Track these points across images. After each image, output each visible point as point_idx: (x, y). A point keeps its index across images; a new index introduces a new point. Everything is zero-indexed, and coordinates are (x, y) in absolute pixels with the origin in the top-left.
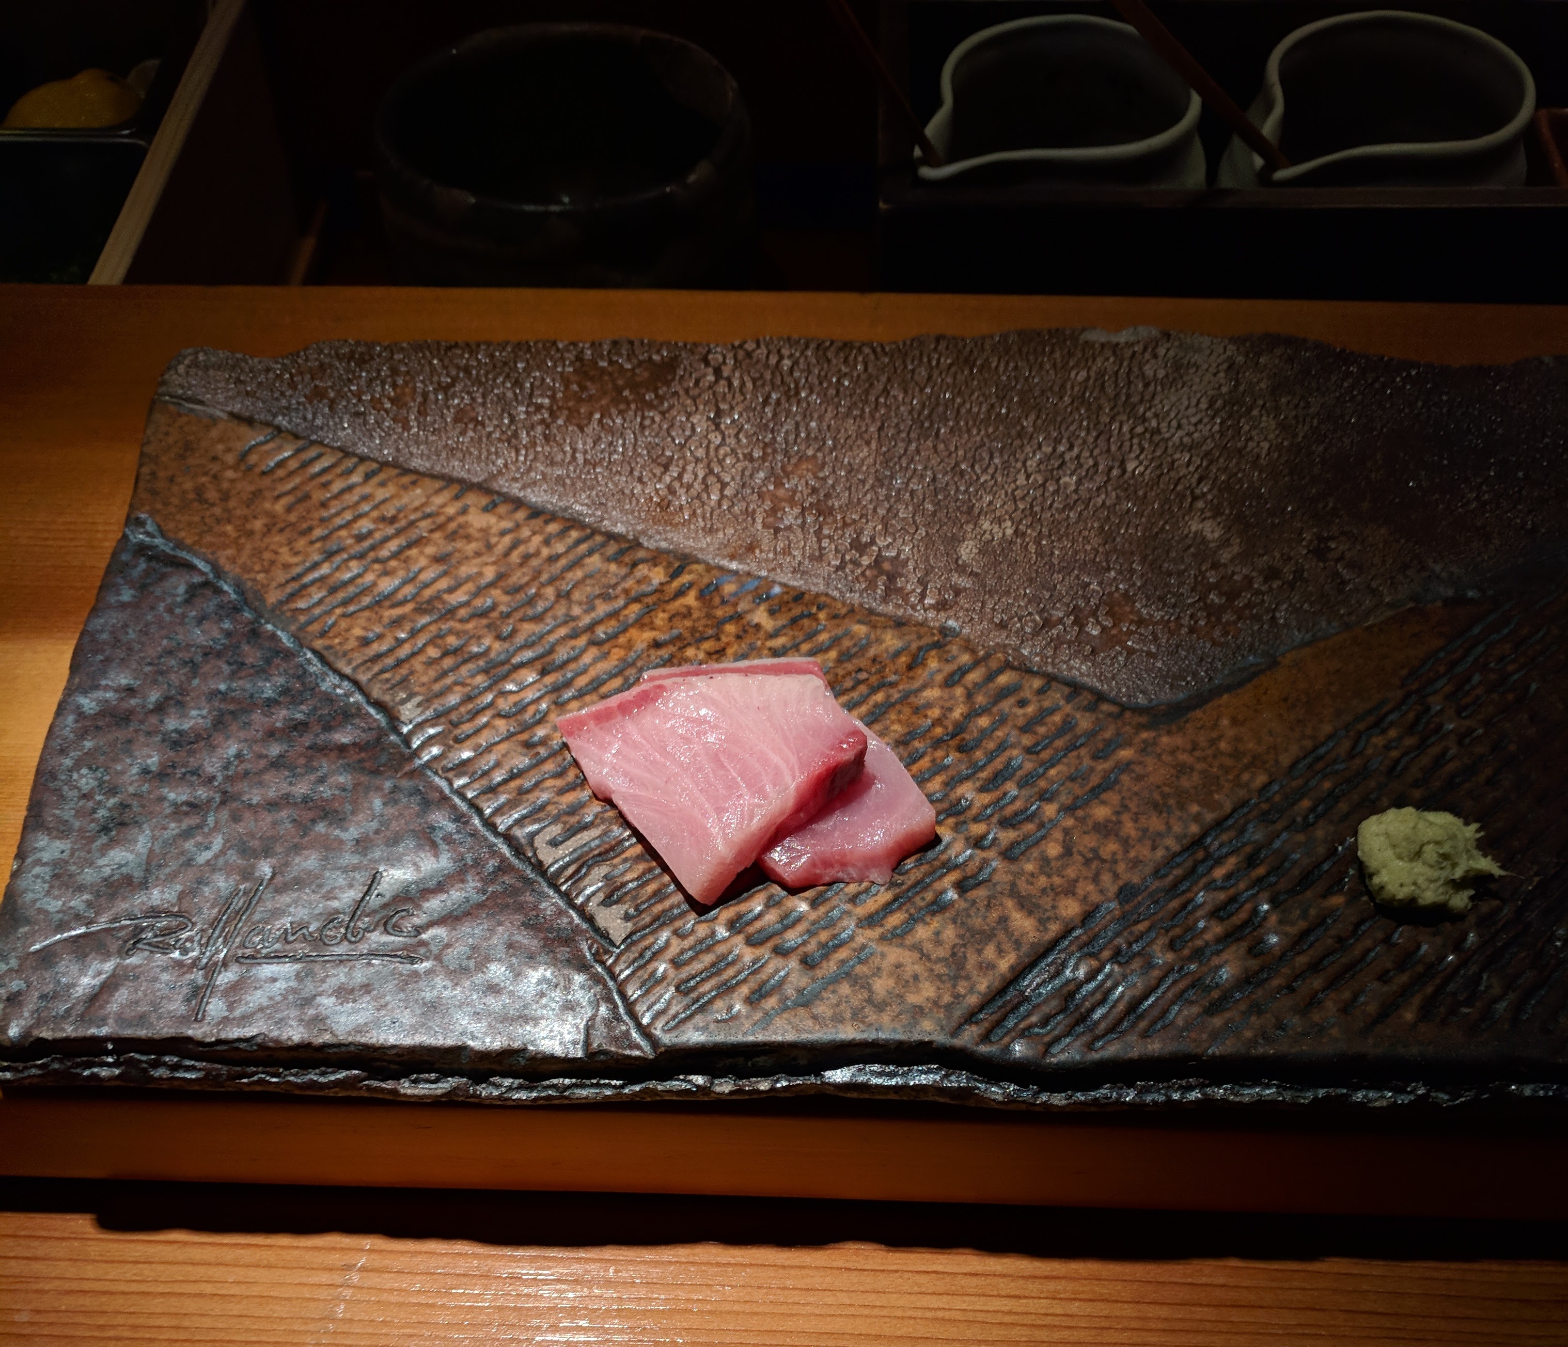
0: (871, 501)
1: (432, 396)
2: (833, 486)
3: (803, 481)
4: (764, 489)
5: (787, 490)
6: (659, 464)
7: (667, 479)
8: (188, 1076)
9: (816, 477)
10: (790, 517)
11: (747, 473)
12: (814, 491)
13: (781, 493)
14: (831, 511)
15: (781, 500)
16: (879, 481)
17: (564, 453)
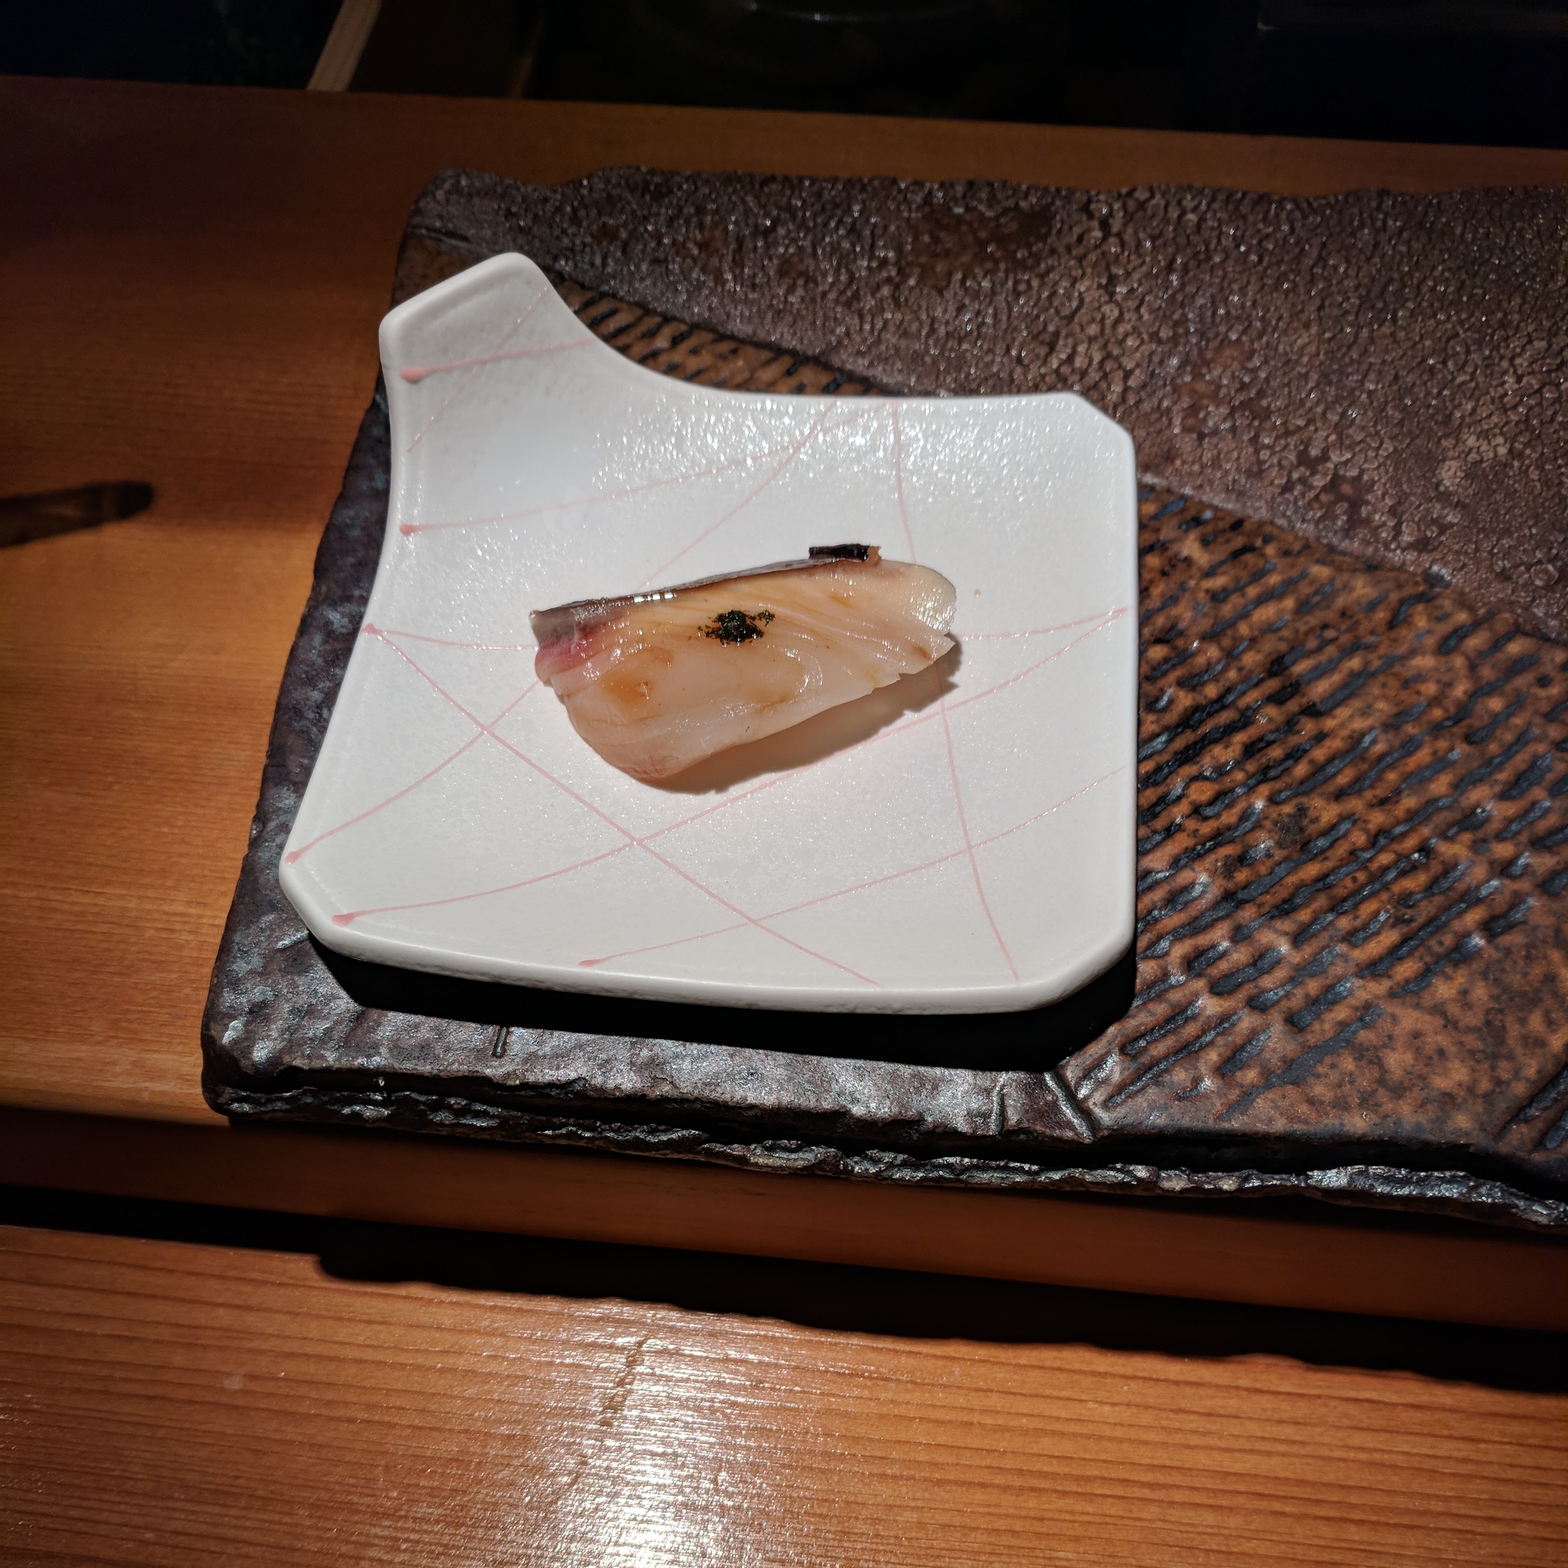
0: (1317, 404)
1: (749, 244)
2: (1267, 380)
3: (1228, 373)
4: (1179, 381)
5: (1209, 383)
6: (1042, 343)
7: (1055, 364)
8: (478, 1123)
9: (1244, 368)
10: (1215, 416)
11: (1156, 359)
12: (1243, 387)
13: (1200, 387)
14: (1267, 413)
15: (1203, 396)
16: (1325, 377)
17: (921, 324)
